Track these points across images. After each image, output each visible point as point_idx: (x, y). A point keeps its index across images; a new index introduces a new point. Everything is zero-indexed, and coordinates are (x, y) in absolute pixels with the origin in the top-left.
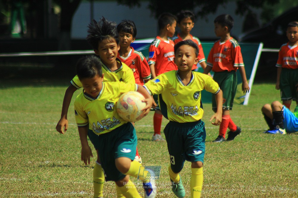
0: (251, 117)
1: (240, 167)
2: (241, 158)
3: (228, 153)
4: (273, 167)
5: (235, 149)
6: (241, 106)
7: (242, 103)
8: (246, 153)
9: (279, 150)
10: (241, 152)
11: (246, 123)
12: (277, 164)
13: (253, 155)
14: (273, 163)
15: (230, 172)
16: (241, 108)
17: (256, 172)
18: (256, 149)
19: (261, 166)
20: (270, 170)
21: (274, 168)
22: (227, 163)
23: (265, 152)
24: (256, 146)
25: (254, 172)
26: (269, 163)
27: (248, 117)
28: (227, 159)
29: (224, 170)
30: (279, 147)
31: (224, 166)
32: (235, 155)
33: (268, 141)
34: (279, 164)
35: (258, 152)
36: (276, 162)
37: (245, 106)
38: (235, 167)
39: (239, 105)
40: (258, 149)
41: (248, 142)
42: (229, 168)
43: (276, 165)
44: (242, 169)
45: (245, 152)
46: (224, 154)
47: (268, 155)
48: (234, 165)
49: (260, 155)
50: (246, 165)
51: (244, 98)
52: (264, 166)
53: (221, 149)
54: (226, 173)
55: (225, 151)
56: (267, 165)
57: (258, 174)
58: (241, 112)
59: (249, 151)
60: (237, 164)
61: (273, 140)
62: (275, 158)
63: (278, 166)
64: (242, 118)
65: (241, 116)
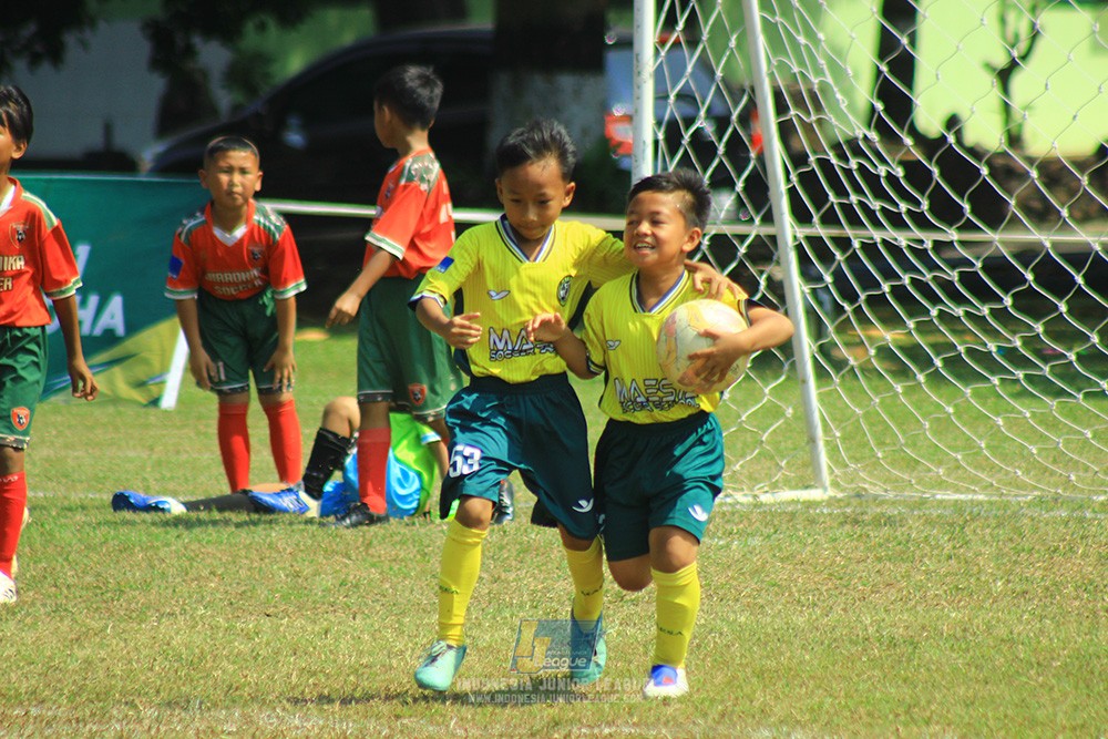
0: (187, 452)
1: (143, 639)
2: (148, 608)
3: (101, 588)
4: (264, 640)
5: (125, 574)
6: (152, 410)
7: (155, 402)
8: (167, 588)
9: (287, 576)
10: (146, 586)
11: (168, 475)
12: (281, 629)
13: (190, 597)
14: (266, 623)
15: (103, 660)
16: (152, 419)
17: (202, 657)
18: (205, 573)
19: (220, 635)
20: (253, 651)
21: (268, 644)
22: (94, 624)
23: (238, 584)
24: (203, 559)
25: (196, 660)
26: (251, 626)
27: (178, 452)
28: (97, 609)
29: (80, 654)
30: (287, 565)
31: (82, 638)
32: (125, 597)
33: (248, 542)
34: (288, 626)
35: (213, 585)
36: (275, 620)
37: (166, 412)
38: (126, 640)
39: (144, 410)
40: (213, 573)
41: (174, 548)
42: (101, 646)
43: (278, 631)
44: (151, 648)
45: (163, 586)
46: (84, 593)
47: (249, 594)
48: (118, 634)
49: (219, 596)
50: (165, 633)
51: (163, 383)
52: (232, 637)
53: (73, 573)
54: (88, 662)
55: (88, 579)
56: (242, 630)
57: (208, 666)
58: (152, 433)
59: (177, 581)
60: (132, 628)
61: (268, 540)
62: (275, 607)
63: (285, 637)
64: (154, 457)
65: (151, 449)
